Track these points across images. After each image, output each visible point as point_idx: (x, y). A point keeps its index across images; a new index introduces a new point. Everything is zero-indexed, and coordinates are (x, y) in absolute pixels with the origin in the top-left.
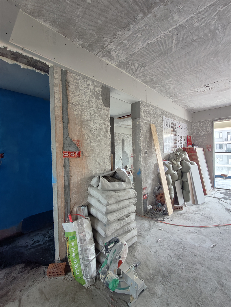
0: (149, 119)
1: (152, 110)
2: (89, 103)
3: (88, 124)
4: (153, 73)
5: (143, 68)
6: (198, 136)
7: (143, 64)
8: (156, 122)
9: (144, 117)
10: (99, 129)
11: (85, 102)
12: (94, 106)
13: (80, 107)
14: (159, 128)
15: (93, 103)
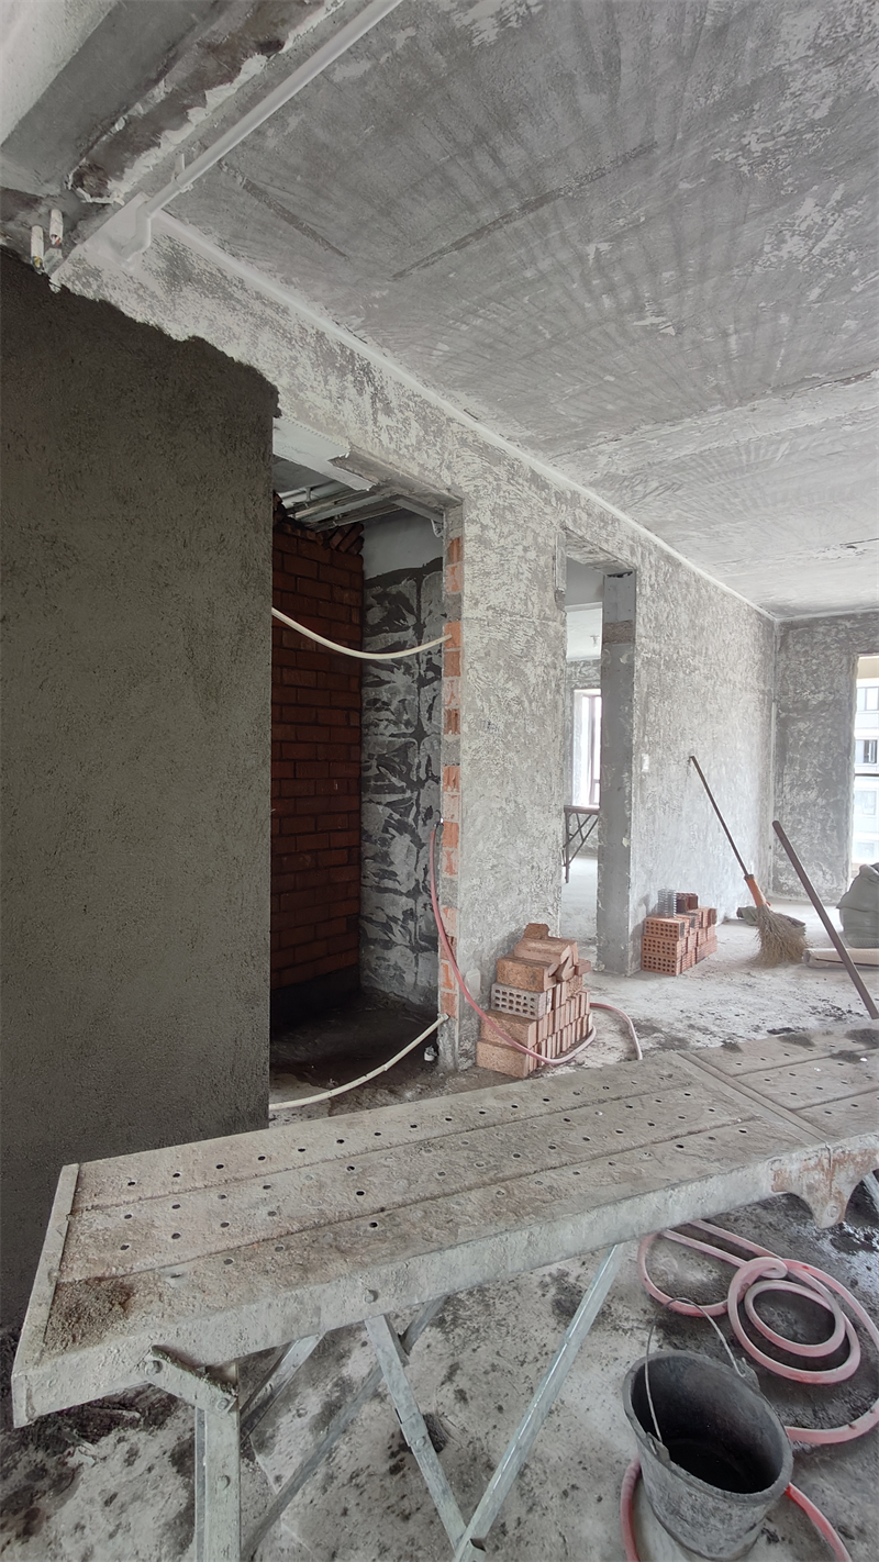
0: (657, 647)
1: (665, 615)
2: (526, 604)
3: (522, 667)
4: (695, 504)
5: (667, 493)
6: (799, 705)
7: (674, 484)
8: (675, 656)
9: (643, 640)
10: (543, 681)
11: (517, 601)
12: (536, 611)
13: (508, 619)
14: (681, 675)
15: (533, 604)
